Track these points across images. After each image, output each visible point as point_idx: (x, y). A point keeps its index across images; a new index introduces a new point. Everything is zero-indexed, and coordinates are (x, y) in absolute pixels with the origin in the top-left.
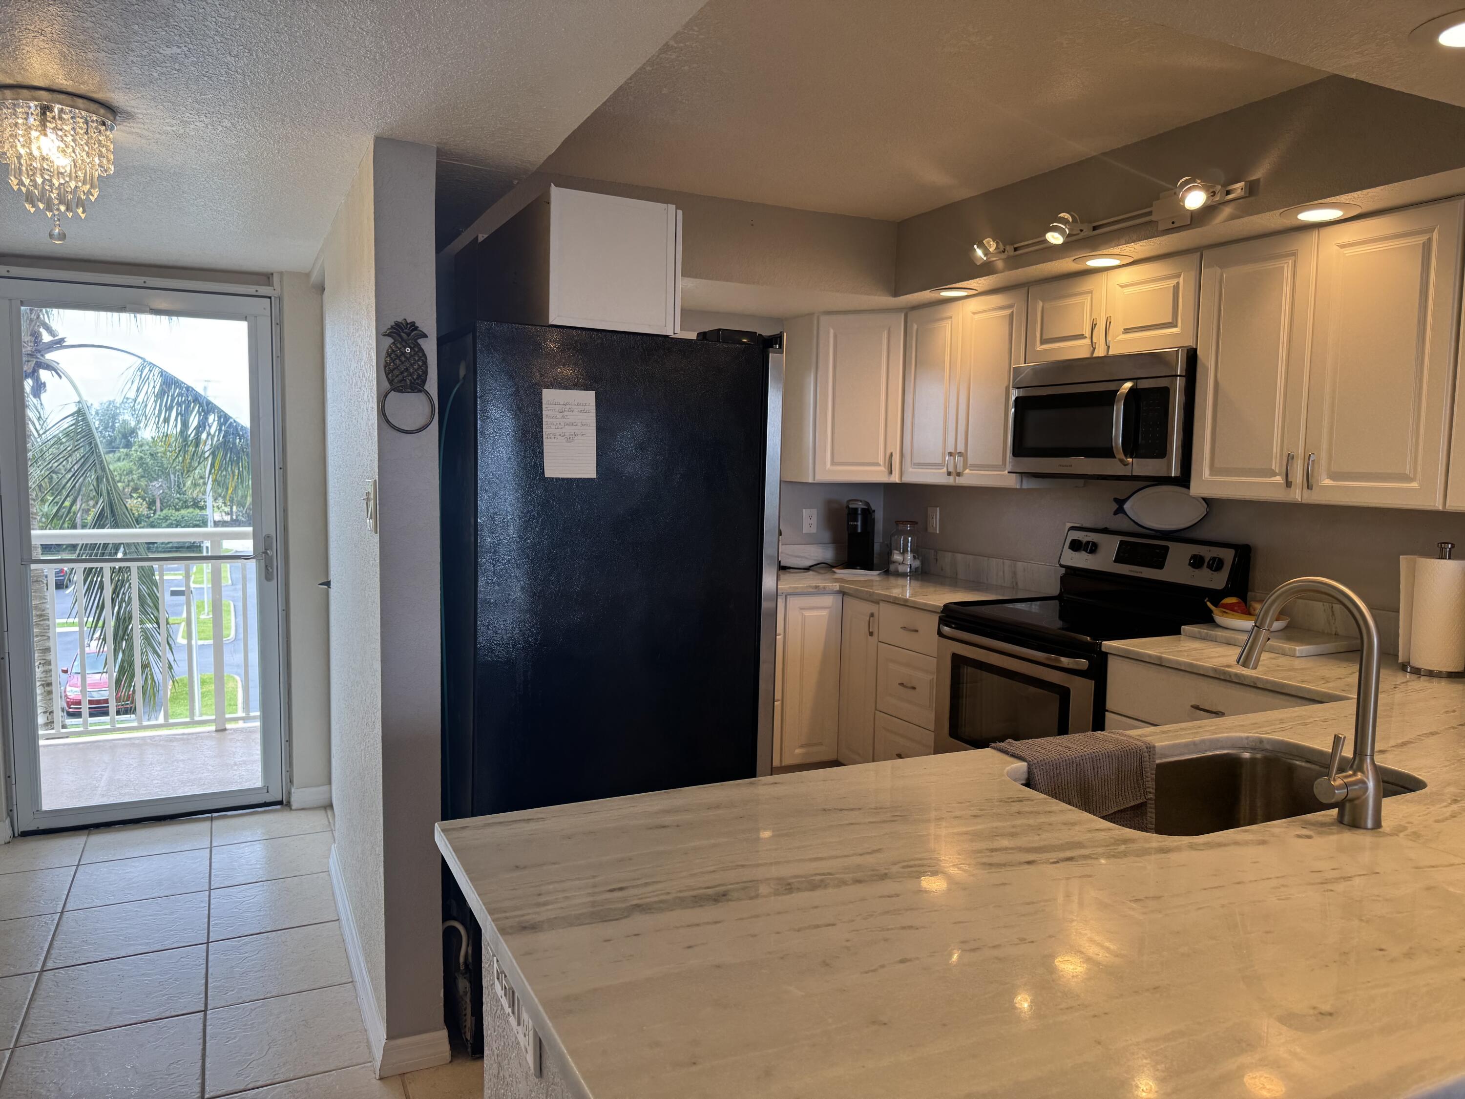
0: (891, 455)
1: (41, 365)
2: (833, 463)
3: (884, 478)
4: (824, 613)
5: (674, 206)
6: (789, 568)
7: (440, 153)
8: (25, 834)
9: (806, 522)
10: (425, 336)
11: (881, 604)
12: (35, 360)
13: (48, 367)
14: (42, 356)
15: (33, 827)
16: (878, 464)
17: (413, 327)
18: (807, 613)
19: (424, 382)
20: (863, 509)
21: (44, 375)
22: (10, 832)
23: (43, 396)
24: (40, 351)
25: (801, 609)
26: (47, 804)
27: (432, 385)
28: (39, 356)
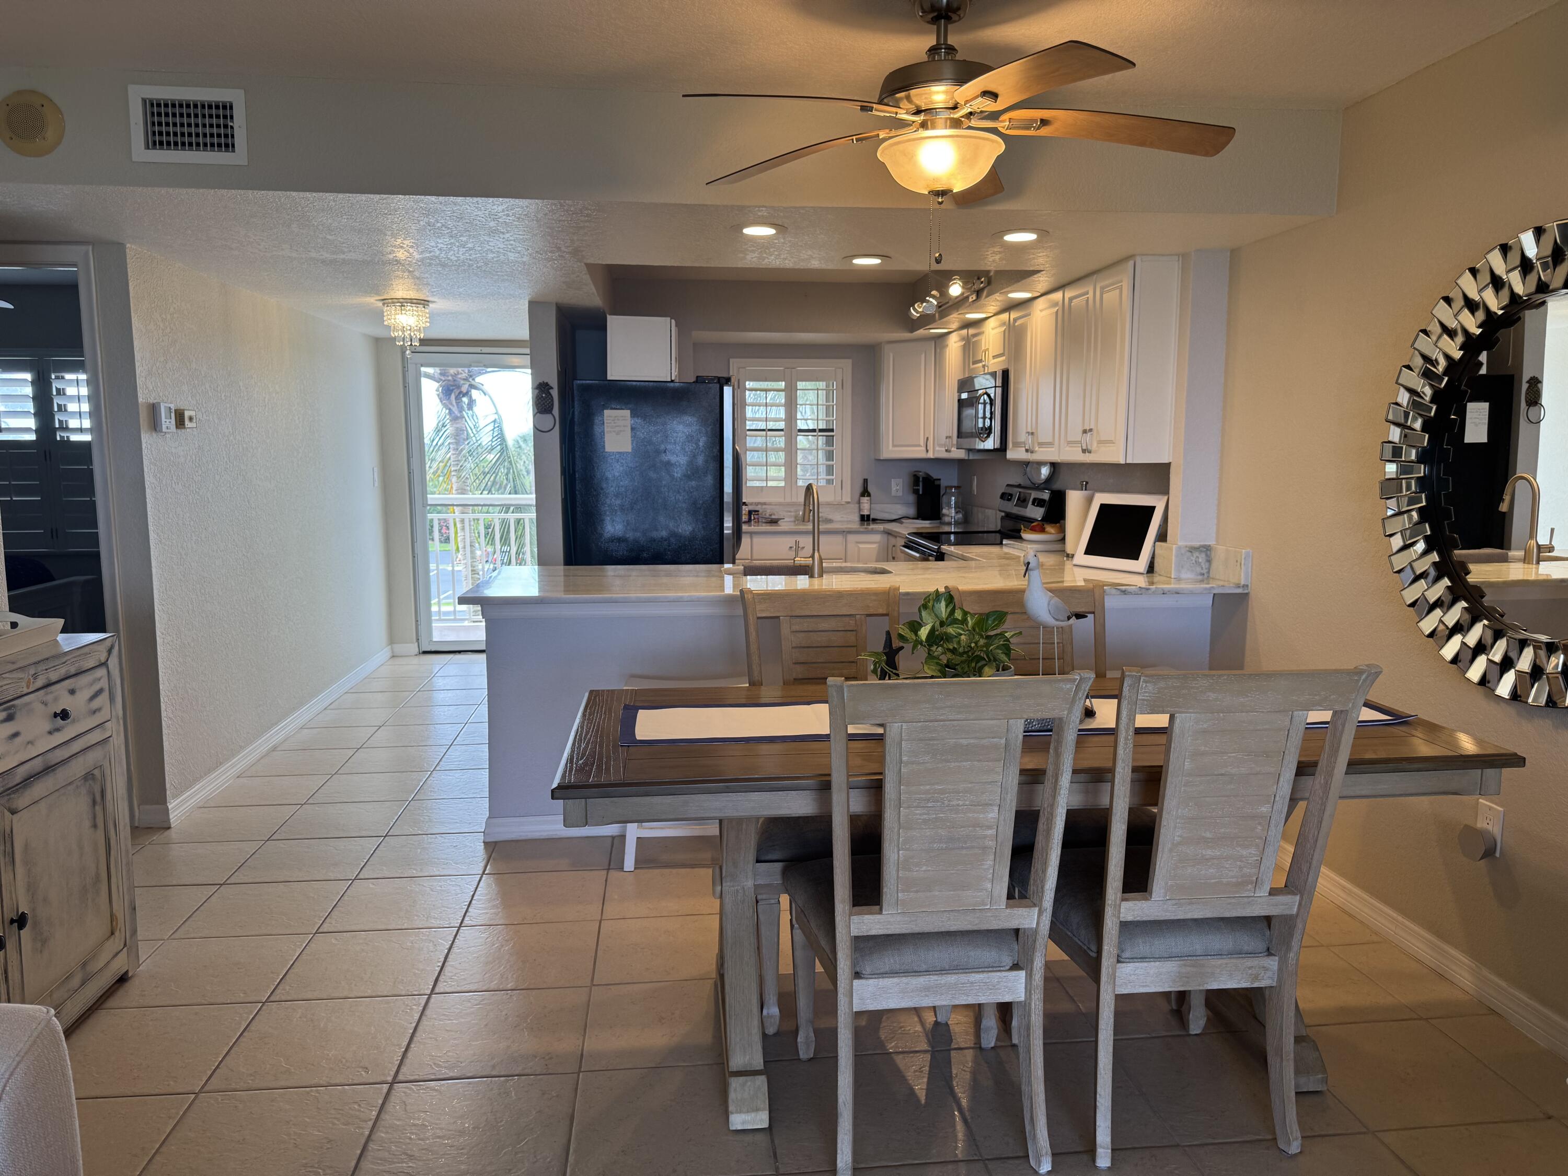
0: (927, 438)
1: (472, 386)
2: (894, 446)
3: (923, 455)
4: (874, 546)
5: (669, 319)
6: (877, 520)
7: (556, 304)
8: (425, 653)
9: (894, 488)
10: (552, 388)
11: (898, 538)
12: (468, 383)
13: (476, 388)
14: (473, 379)
15: (429, 650)
16: (919, 446)
17: (547, 384)
18: (861, 546)
19: (552, 409)
20: (923, 478)
21: (475, 394)
22: (417, 649)
23: (475, 409)
24: (471, 376)
25: (858, 543)
26: (436, 637)
27: (556, 411)
28: (471, 380)
